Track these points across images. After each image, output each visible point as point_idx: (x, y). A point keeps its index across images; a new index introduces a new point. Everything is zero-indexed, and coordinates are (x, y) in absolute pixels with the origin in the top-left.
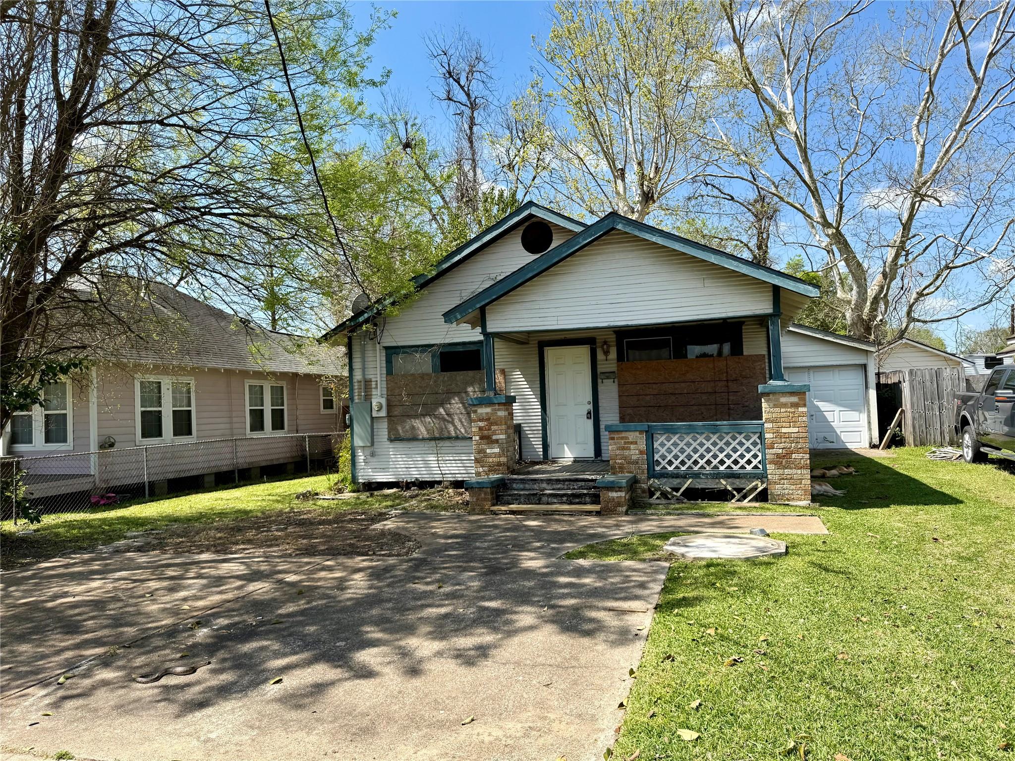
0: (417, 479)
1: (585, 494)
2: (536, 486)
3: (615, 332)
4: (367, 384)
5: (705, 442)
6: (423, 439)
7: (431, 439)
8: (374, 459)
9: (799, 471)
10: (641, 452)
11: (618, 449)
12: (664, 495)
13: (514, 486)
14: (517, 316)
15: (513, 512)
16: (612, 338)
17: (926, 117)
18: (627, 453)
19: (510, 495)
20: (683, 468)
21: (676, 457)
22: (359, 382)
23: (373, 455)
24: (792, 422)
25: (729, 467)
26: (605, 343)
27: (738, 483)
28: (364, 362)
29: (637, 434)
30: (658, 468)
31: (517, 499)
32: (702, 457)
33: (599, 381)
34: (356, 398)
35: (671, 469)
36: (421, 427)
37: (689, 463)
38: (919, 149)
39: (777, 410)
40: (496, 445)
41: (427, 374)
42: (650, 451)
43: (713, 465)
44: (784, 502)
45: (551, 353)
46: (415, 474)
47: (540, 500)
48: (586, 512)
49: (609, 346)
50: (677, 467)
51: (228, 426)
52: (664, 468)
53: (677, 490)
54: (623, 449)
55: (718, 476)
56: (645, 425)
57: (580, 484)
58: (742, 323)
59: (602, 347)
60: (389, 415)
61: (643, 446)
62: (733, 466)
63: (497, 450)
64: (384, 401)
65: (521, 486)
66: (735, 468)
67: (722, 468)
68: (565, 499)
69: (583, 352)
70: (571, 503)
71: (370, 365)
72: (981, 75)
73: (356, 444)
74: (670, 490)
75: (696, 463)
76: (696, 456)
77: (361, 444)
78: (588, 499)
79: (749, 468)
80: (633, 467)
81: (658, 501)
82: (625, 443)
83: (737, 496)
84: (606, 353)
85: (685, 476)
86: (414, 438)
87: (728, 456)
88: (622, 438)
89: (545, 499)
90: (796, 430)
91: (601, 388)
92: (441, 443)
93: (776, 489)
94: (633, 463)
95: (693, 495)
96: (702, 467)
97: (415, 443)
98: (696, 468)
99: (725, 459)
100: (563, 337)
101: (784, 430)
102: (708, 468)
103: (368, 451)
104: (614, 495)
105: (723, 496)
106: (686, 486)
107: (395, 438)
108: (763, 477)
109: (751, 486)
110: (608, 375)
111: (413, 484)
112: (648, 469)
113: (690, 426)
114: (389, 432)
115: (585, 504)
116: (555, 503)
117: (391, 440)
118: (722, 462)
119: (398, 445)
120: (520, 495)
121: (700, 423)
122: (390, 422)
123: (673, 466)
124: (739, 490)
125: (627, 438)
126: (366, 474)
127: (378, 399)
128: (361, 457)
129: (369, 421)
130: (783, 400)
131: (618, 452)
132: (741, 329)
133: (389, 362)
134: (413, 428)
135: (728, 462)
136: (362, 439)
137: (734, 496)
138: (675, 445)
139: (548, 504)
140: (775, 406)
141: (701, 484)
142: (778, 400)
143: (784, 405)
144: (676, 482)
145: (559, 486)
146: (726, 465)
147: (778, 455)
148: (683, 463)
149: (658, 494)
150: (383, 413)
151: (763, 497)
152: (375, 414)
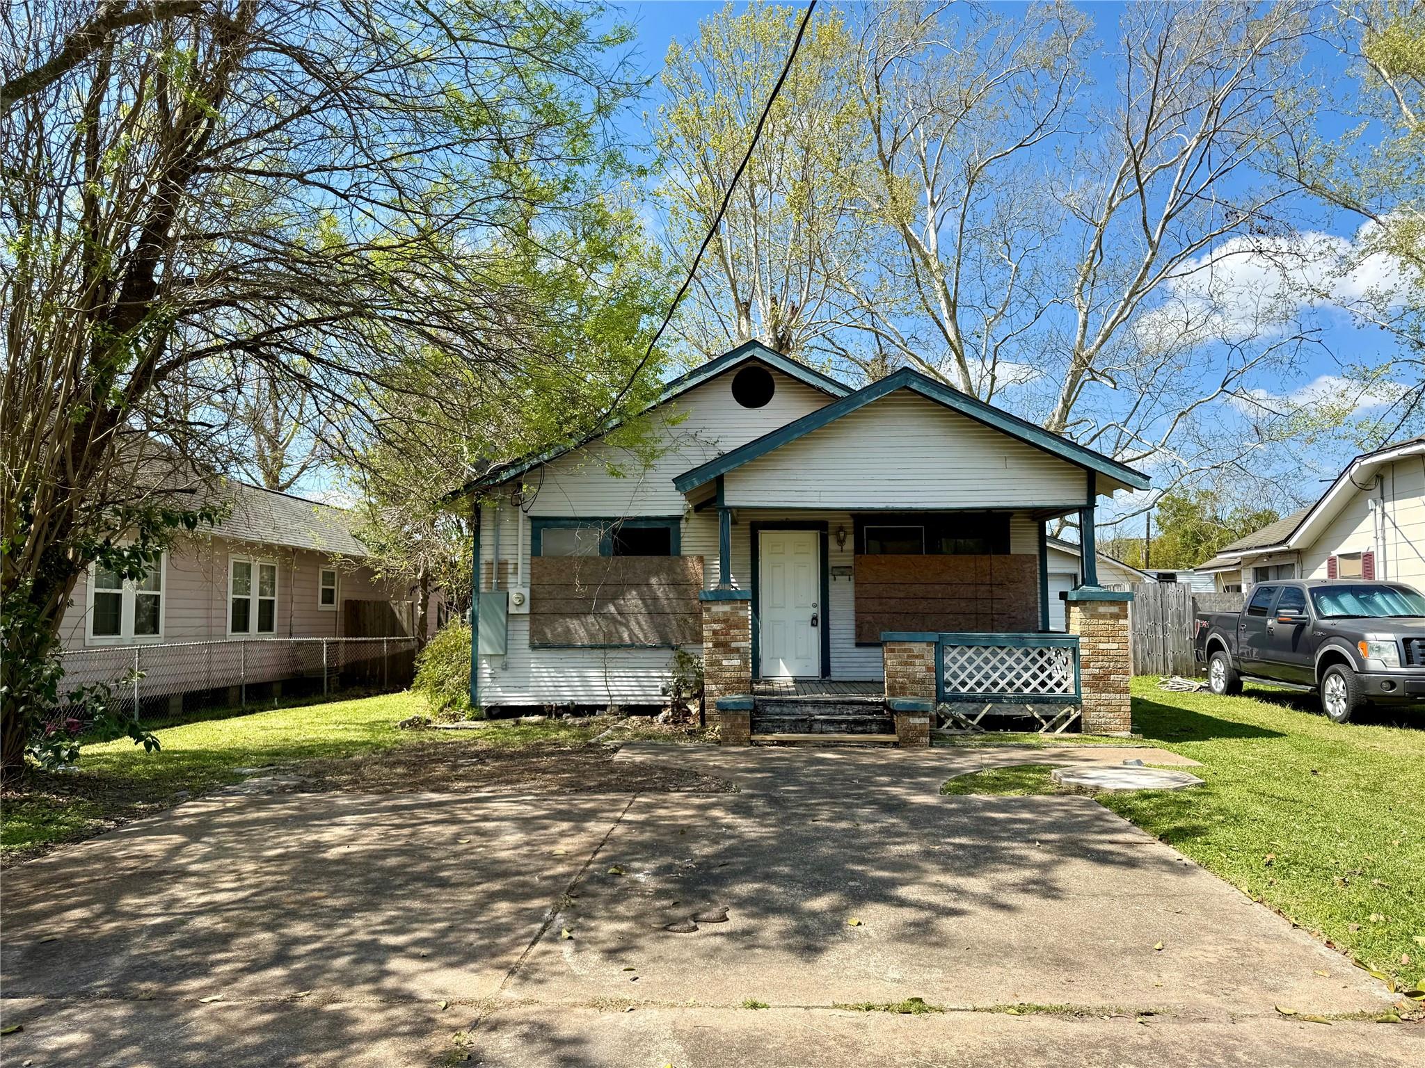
0: (572, 702)
1: (870, 721)
2: (797, 710)
3: (853, 516)
4: (501, 568)
5: (1006, 658)
6: (583, 647)
7: (592, 647)
8: (507, 674)
9: (1118, 696)
10: (929, 669)
11: (900, 664)
12: (957, 724)
13: (768, 709)
14: (764, 488)
15: (782, 743)
16: (849, 523)
17: (1089, 279)
18: (910, 669)
19: (770, 721)
20: (979, 691)
21: (971, 676)
22: (490, 564)
23: (505, 668)
24: (1111, 637)
25: (1035, 690)
26: (841, 529)
27: (1047, 709)
28: (497, 536)
29: (924, 645)
30: (948, 690)
31: (780, 726)
32: (1003, 677)
33: (831, 577)
34: (483, 586)
35: (963, 690)
36: (579, 630)
37: (987, 684)
38: (1081, 317)
39: (1095, 621)
40: (736, 656)
41: (594, 558)
42: (939, 668)
43: (1015, 687)
44: (1102, 732)
45: (765, 537)
46: (567, 696)
47: (810, 727)
48: (881, 743)
49: (846, 534)
50: (972, 689)
51: (203, 622)
52: (956, 689)
53: (973, 717)
54: (906, 664)
55: (1023, 700)
56: (934, 637)
57: (857, 708)
58: (1011, 514)
59: (837, 534)
60: (532, 613)
61: (931, 662)
62: (1040, 688)
63: (737, 662)
64: (526, 592)
65: (778, 710)
66: (1043, 691)
67: (1027, 691)
68: (844, 726)
69: (810, 538)
70: (852, 732)
71: (506, 540)
72: (1156, 238)
73: (481, 651)
74: (963, 717)
75: (995, 684)
76: (995, 676)
77: (489, 652)
78: (874, 727)
79: (1058, 691)
80: (917, 687)
81: (951, 732)
82: (909, 657)
83: (1046, 726)
84: (841, 542)
85: (983, 701)
86: (567, 645)
87: (1035, 677)
88: (905, 651)
89: (817, 726)
90: (1115, 646)
91: (833, 587)
92: (612, 654)
93: (1091, 718)
94: (918, 683)
95: (993, 724)
96: (1003, 689)
97: (570, 652)
98: (995, 691)
99: (1031, 680)
100: (784, 518)
101: (1102, 646)
102: (1010, 691)
103: (498, 663)
104: (917, 721)
105: (1030, 725)
106: (984, 712)
107: (540, 644)
108: (1076, 702)
109: (1062, 713)
110: (843, 570)
111: (566, 709)
112: (937, 691)
113: (991, 637)
114: (532, 636)
115: (871, 733)
116: (830, 732)
117: (533, 647)
118: (1027, 684)
119: (545, 654)
120: (784, 721)
121: (1003, 635)
122: (533, 622)
123: (967, 687)
124: (1048, 718)
125: (911, 650)
126: (493, 692)
127: (518, 590)
128: (485, 670)
129: (504, 619)
130: (1102, 609)
131: (899, 668)
132: (1009, 522)
133: (536, 538)
134: (568, 630)
135: (1035, 684)
136: (490, 643)
137: (1042, 725)
138: (970, 660)
139: (822, 732)
140: (1093, 617)
141: (1003, 710)
142: (1096, 609)
143: (1103, 616)
144: (971, 707)
145: (828, 710)
146: (1031, 688)
147: (1094, 676)
148: (979, 684)
149: (949, 723)
150: (525, 609)
151: (1075, 727)
152: (512, 610)
